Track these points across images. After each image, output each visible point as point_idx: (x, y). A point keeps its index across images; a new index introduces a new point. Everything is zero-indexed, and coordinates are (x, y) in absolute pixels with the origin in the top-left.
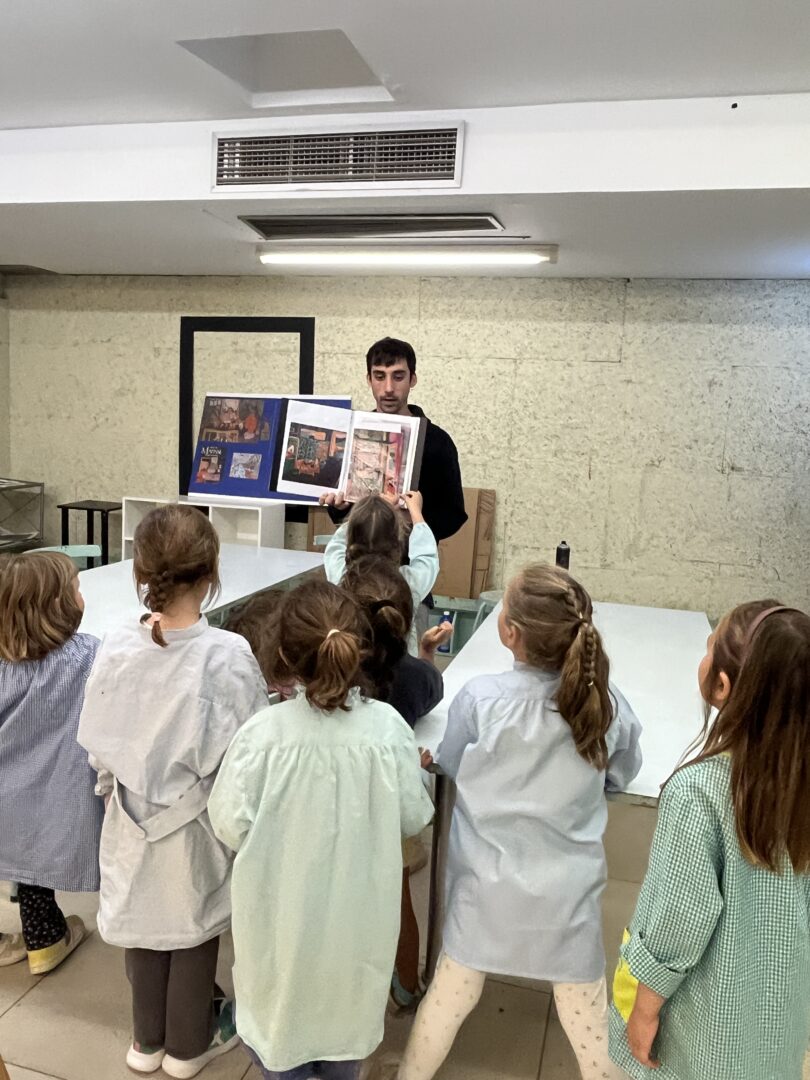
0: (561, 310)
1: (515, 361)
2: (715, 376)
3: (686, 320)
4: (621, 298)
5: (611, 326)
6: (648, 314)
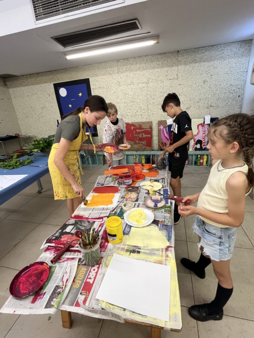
0: (159, 65)
1: (147, 83)
2: (205, 79)
3: (196, 62)
4: (177, 58)
5: (174, 68)
6: (185, 62)
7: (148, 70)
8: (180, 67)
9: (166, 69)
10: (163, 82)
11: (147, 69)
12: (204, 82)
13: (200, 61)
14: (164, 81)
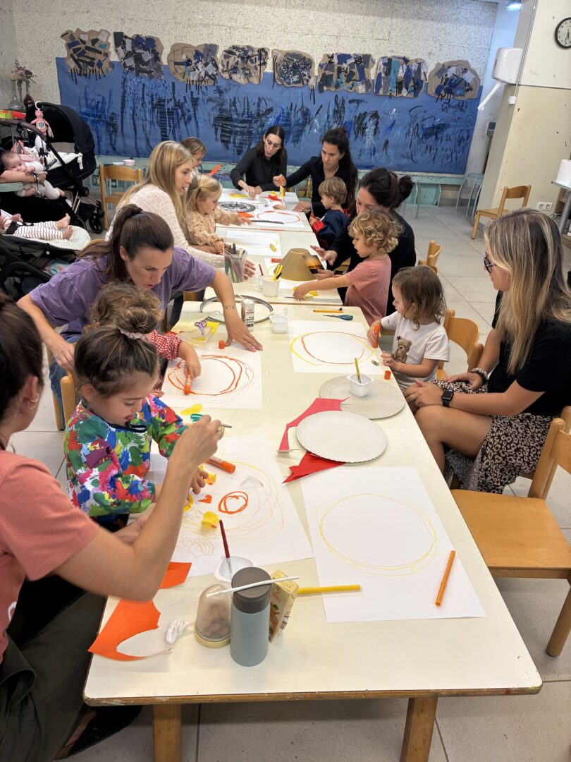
0: (362, 8)
1: (337, 37)
2: (432, 50)
3: (421, 18)
4: (392, 4)
5: (385, 20)
6: (404, 13)
7: (342, 15)
8: (395, 20)
9: (372, 19)
10: (364, 41)
11: (341, 11)
12: (430, 54)
13: (426, 19)
14: (368, 40)
